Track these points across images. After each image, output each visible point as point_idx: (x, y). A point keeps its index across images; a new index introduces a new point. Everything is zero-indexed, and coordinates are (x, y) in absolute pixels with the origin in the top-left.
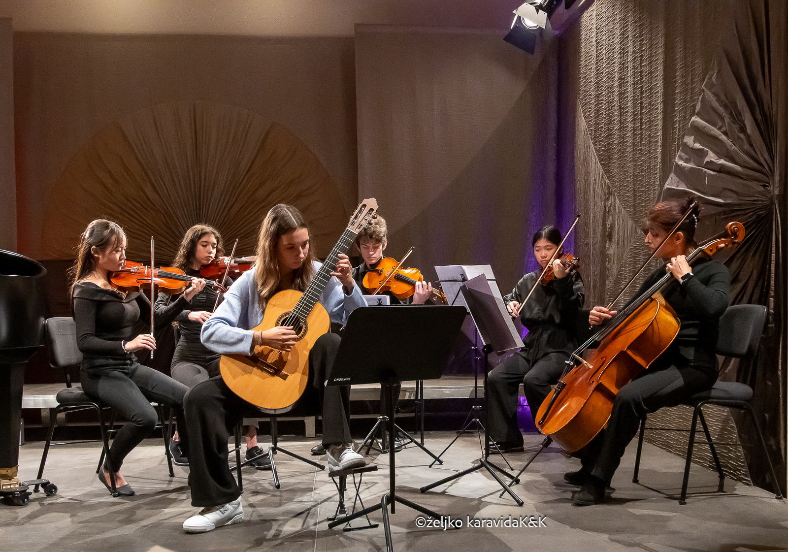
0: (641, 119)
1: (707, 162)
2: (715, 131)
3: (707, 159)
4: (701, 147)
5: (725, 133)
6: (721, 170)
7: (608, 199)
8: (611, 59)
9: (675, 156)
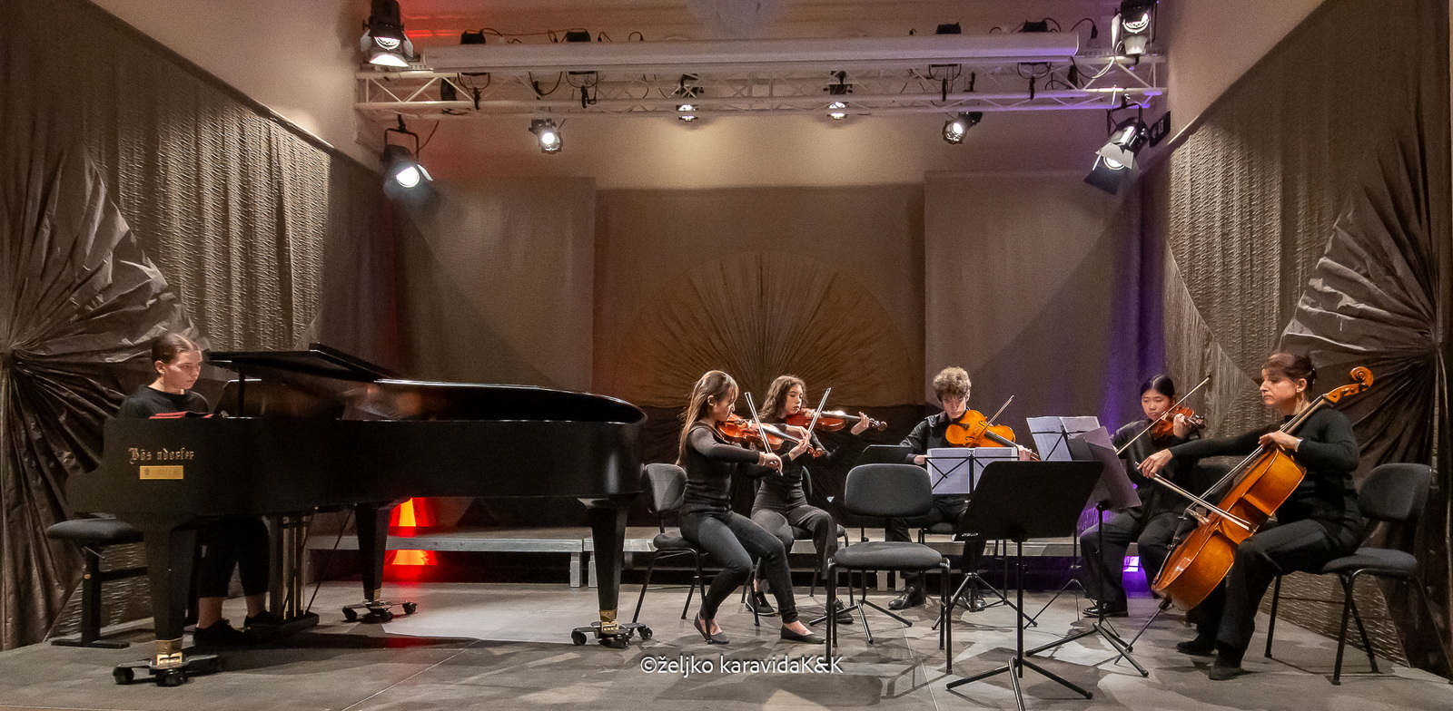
0: (1251, 261)
1: (1342, 307)
2: (1352, 273)
3: (1341, 304)
4: (1333, 290)
5: (1366, 275)
6: (1361, 315)
7: (1207, 345)
8: (1210, 199)
9: (1297, 301)
